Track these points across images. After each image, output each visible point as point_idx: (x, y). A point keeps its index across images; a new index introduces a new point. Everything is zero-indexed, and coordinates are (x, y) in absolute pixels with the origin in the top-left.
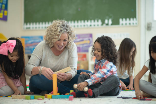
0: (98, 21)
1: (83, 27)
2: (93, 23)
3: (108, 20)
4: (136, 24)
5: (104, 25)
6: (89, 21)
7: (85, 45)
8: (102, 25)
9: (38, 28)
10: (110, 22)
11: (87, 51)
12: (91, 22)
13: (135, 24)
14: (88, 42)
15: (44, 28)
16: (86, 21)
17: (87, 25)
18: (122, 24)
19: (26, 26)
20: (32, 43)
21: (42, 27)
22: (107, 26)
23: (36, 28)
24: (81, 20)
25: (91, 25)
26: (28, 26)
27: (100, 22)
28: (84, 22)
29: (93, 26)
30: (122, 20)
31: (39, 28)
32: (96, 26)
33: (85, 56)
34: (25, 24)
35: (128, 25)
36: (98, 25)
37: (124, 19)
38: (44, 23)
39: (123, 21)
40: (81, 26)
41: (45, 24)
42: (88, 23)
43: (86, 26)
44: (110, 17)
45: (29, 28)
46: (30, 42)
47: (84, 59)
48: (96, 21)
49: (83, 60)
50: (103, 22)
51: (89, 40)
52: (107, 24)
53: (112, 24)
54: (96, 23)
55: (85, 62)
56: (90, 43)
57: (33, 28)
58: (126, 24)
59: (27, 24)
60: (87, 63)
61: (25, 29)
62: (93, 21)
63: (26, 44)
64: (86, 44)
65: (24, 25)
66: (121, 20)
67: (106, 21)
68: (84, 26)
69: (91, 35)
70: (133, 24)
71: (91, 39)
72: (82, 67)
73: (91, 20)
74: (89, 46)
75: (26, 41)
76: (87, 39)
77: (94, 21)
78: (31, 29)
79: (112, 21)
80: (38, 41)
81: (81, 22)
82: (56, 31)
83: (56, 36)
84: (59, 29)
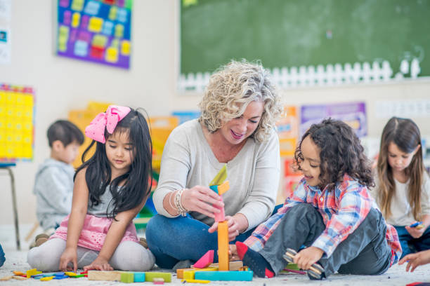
0: (381, 66)
1: (339, 82)
2: (367, 71)
3: (410, 63)
5: (399, 77)
6: (357, 67)
8: (393, 76)
10: (416, 69)
12: (362, 68)
16: (348, 67)
17: (351, 79)
19: (184, 83)
22: (407, 81)
24: (334, 64)
25: (361, 79)
26: (191, 82)
27: (387, 70)
28: (343, 68)
29: (367, 81)
32: (377, 80)
34: (184, 76)
36: (381, 78)
40: (334, 80)
42: (353, 72)
43: (348, 81)
44: (417, 55)
45: (193, 88)
48: (376, 66)
50: (396, 70)
51: (359, 119)
52: (408, 75)
53: (420, 75)
54: (376, 71)
56: (360, 128)
59: (187, 77)
61: (183, 90)
62: (366, 67)
65: (179, 79)
67: (404, 67)
68: (343, 80)
69: (362, 107)
71: (361, 115)
73: (362, 63)
76: (351, 116)
77: (371, 67)
78: (199, 90)
79: (421, 65)
81: (334, 70)
82: (235, 92)
83: (234, 107)
84: (244, 89)
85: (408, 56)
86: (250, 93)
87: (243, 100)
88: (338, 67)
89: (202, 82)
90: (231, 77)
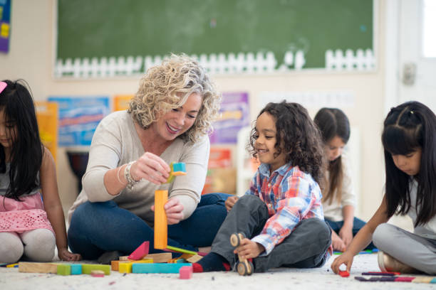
0: (265, 57)
1: (222, 72)
2: (250, 61)
3: (294, 54)
4: (373, 66)
5: (283, 68)
6: (241, 57)
7: (227, 125)
8: (277, 67)
9: (95, 75)
10: (300, 59)
11: (234, 141)
12: (246, 58)
13: (369, 68)
14: (237, 115)
15: (112, 74)
16: (231, 57)
17: (235, 69)
18: (334, 67)
19: (61, 68)
20: (78, 116)
21: (108, 73)
22: (291, 72)
23: (90, 73)
24: (217, 53)
25: (245, 69)
26: (68, 67)
27: (271, 60)
28: (227, 58)
29: (250, 71)
30: (334, 55)
31: (99, 73)
32: (260, 71)
33: (227, 155)
34: (60, 63)
35: (350, 68)
36: (265, 68)
37: (339, 53)
38: (112, 60)
39: (334, 59)
40: (217, 70)
41: (117, 61)
42: (237, 62)
43: (231, 72)
44: (300, 47)
45: (71, 74)
46: (72, 112)
47: (226, 162)
48: (260, 56)
49: (223, 166)
50: (280, 61)
51: (241, 109)
52: (292, 67)
53: (305, 67)
54: (260, 62)
55: (227, 171)
56: (242, 119)
57: (81, 73)
58: (344, 66)
59: (64, 63)
60: (234, 175)
61: (60, 76)
62: (250, 56)
63: (62, 118)
64: (232, 120)
65: (56, 64)
66: (329, 55)
67: (289, 58)
68: (227, 69)
69: (245, 97)
70: (365, 66)
71: (244, 106)
72: (218, 187)
73: (246, 53)
74: (238, 128)
75: (61, 110)
76: (234, 106)
77: (255, 57)
78: (77, 75)
79: (306, 57)
80: (94, 109)
81: (217, 59)
82: (176, 82)
83: (175, 96)
84: (187, 79)
85: (292, 47)
86: (191, 84)
88: (222, 57)
89: (80, 67)
90: (171, 69)
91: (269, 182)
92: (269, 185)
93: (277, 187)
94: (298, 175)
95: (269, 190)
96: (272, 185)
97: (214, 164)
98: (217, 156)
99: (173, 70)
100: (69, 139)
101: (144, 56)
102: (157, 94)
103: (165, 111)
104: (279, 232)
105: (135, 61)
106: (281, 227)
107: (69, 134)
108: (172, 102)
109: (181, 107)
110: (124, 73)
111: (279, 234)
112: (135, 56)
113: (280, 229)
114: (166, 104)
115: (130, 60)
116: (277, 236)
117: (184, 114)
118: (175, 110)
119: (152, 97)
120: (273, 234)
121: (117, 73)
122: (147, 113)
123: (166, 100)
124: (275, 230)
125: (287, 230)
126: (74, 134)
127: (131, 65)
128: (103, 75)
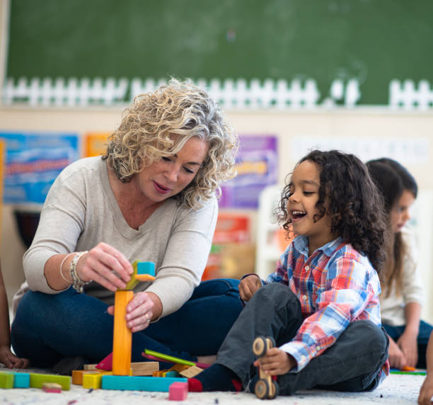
0: (303, 86)
1: (241, 105)
2: (281, 92)
3: (345, 84)
5: (329, 104)
6: (269, 85)
7: (246, 182)
8: (320, 102)
9: (59, 103)
10: (353, 92)
11: (255, 205)
12: (275, 87)
14: (260, 168)
15: (84, 103)
16: (255, 85)
17: (259, 101)
18: (401, 104)
19: (11, 92)
20: (33, 160)
21: (78, 100)
22: (340, 110)
23: (53, 100)
24: (235, 78)
25: (274, 102)
26: (22, 90)
27: (311, 92)
29: (281, 106)
30: (402, 87)
31: (65, 100)
32: (295, 106)
33: (243, 224)
34: (11, 83)
35: (423, 106)
36: (303, 103)
37: (409, 85)
38: (85, 83)
39: (403, 93)
40: (234, 102)
41: (91, 85)
42: (263, 92)
43: (254, 105)
44: (353, 73)
45: (26, 99)
46: (25, 155)
47: (241, 235)
48: (296, 85)
49: (237, 241)
50: (324, 93)
51: (265, 160)
52: (341, 102)
53: (360, 102)
54: (296, 93)
55: (242, 247)
56: (267, 174)
57: (40, 100)
58: (416, 104)
59: (16, 84)
60: (252, 254)
61: (9, 102)
62: (282, 85)
63: (9, 163)
64: (252, 175)
65: (5, 84)
66: (395, 87)
67: (337, 89)
68: (248, 102)
69: (272, 143)
71: (270, 155)
72: (229, 270)
73: (276, 80)
74: (261, 186)
75: (10, 151)
76: (256, 155)
77: (289, 86)
78: (33, 102)
79: (362, 89)
80: (57, 152)
81: (235, 86)
82: (171, 119)
83: (167, 139)
84: (187, 116)
85: (342, 74)
86: (193, 123)
87: (183, 132)
88: (242, 84)
89: (38, 91)
90: (167, 99)
91: (308, 264)
92: (307, 268)
93: (320, 272)
94: (352, 257)
95: (305, 275)
96: (312, 268)
97: (223, 237)
98: (228, 225)
99: (170, 102)
100: (19, 193)
101: (130, 79)
102: (143, 134)
103: (152, 159)
104: (319, 340)
105: (117, 85)
106: (323, 333)
107: (19, 185)
108: (162, 147)
109: (176, 156)
110: (101, 101)
111: (319, 343)
112: (117, 78)
113: (321, 337)
114: (154, 149)
115: (111, 83)
116: (317, 345)
117: (178, 166)
118: (166, 159)
119: (136, 136)
120: (310, 342)
121: (91, 101)
122: (127, 158)
123: (154, 143)
124: (314, 337)
125: (332, 338)
126: (26, 186)
127: (110, 91)
128: (71, 103)
